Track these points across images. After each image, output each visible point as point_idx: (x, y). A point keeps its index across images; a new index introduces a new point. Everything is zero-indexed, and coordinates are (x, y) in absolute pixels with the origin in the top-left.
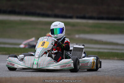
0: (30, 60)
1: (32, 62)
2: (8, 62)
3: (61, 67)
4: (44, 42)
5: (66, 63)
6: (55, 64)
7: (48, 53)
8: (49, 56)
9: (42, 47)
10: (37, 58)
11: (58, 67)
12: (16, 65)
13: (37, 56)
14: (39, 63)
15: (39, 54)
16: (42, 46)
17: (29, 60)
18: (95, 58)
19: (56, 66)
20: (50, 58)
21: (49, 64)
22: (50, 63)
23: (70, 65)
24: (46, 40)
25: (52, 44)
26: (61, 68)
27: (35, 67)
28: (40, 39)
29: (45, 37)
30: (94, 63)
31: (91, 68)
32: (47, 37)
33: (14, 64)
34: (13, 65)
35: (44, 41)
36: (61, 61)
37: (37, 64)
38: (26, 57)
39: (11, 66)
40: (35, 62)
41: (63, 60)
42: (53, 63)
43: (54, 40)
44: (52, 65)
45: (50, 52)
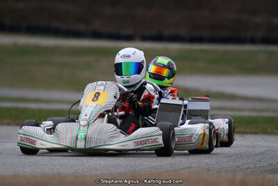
0: (69, 131)
1: (74, 135)
2: (22, 136)
3: (137, 143)
4: (99, 93)
5: (146, 136)
6: (122, 137)
7: (106, 115)
8: (109, 122)
9: (94, 104)
10: (84, 126)
11: (131, 145)
12: (39, 141)
13: (83, 123)
14: (89, 135)
15: (87, 117)
16: (93, 100)
17: (67, 132)
18: (207, 125)
19: (126, 143)
20: (112, 125)
21: (110, 138)
22: (113, 137)
23: (154, 140)
24: (102, 88)
25: (115, 97)
26: (137, 147)
27: (81, 145)
28: (89, 86)
29: (99, 83)
30: (204, 136)
31: (199, 147)
32: (104, 83)
33: (35, 139)
34: (33, 142)
35: (97, 91)
36: (135, 132)
37: (85, 139)
38: (59, 124)
39: (28, 145)
40: (81, 135)
41: (139, 130)
42: (117, 137)
43: (120, 89)
44: (116, 140)
45: (110, 114)
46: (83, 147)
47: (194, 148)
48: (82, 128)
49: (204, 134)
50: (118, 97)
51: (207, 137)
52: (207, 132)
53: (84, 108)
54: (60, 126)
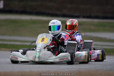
0: (32, 54)
1: (34, 56)
2: (12, 56)
3: (60, 59)
4: (44, 38)
5: (64, 56)
6: (54, 57)
7: (46, 48)
8: (48, 50)
9: (42, 43)
10: (38, 52)
11: (58, 60)
12: (19, 58)
13: (38, 51)
14: (40, 56)
15: (40, 48)
16: (42, 41)
18: (87, 52)
19: (55, 59)
20: (50, 52)
21: (49, 57)
23: (67, 58)
24: (45, 36)
25: (51, 40)
26: (60, 61)
29: (44, 34)
32: (46, 34)
33: (18, 57)
34: (17, 58)
35: (43, 37)
37: (39, 57)
40: (37, 56)
41: (61, 54)
42: (52, 57)
43: (52, 37)
44: (51, 58)
45: (48, 47)
46: (38, 61)
47: (82, 61)
48: (37, 53)
49: (86, 56)
50: (52, 40)
51: (87, 57)
52: (87, 55)
53: (38, 45)
54: (28, 52)
